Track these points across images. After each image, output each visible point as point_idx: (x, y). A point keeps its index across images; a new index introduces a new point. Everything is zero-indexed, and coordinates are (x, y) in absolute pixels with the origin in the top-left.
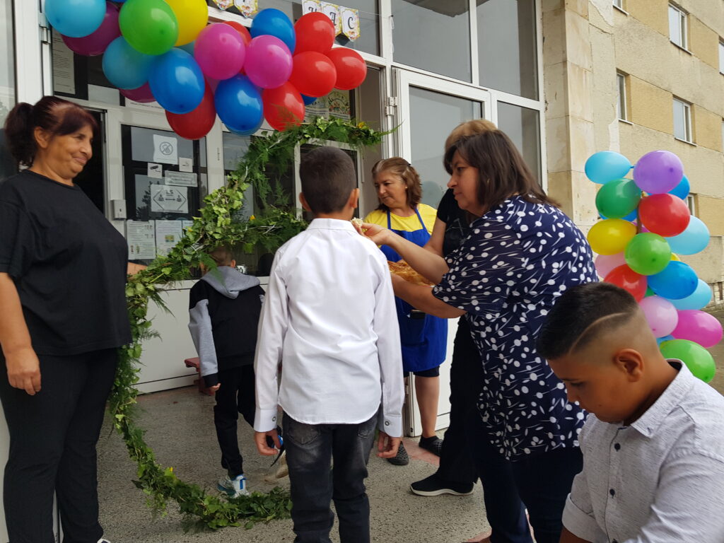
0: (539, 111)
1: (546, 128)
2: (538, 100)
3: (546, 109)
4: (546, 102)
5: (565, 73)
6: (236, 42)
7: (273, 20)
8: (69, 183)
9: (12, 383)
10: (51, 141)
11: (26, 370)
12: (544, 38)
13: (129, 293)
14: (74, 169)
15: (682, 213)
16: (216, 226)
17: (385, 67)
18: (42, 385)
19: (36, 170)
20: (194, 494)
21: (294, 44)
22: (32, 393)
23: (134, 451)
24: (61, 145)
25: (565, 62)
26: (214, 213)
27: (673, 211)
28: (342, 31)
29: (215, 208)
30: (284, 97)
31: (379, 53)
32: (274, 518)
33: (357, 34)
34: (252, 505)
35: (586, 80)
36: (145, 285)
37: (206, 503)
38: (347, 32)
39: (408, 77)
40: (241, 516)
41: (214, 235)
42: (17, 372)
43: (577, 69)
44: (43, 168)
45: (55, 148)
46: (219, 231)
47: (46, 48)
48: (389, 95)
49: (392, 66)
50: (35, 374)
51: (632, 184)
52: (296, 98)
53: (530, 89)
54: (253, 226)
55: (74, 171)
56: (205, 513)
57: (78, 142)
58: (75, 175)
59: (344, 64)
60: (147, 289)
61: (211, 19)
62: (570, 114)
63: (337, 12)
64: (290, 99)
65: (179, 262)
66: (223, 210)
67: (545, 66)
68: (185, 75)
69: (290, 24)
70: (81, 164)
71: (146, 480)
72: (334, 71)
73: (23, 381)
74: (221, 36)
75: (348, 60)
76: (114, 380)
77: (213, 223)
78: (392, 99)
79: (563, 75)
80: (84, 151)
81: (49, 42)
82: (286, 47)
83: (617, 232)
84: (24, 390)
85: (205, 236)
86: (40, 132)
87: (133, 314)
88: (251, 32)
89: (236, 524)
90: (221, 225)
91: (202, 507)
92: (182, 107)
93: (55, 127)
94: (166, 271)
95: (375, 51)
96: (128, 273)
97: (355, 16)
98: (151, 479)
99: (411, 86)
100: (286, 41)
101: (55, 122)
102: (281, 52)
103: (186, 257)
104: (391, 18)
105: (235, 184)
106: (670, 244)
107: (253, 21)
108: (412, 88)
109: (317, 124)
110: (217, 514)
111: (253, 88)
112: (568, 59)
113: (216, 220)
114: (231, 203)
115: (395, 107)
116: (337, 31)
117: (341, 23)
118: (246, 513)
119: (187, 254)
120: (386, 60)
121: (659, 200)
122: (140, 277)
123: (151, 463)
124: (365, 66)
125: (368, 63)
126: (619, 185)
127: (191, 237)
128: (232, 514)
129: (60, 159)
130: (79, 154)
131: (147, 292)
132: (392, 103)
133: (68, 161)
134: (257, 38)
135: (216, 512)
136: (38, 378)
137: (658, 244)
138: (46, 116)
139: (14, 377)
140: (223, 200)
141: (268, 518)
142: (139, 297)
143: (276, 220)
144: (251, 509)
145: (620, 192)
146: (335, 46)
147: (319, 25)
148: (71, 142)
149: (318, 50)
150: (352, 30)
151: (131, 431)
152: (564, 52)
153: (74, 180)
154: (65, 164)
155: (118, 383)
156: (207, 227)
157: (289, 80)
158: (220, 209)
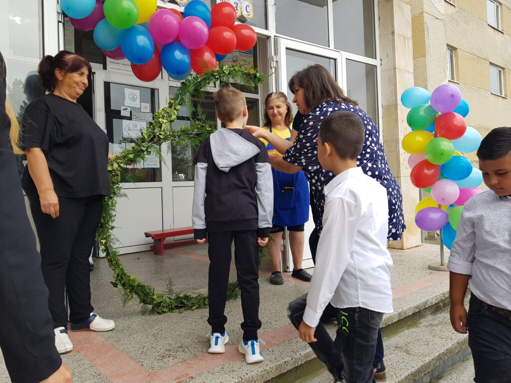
0: (376, 66)
1: (381, 77)
2: (376, 59)
3: (381, 64)
4: (381, 60)
5: (393, 40)
6: (173, 20)
7: (197, 7)
8: (75, 101)
9: (43, 210)
10: (65, 76)
11: (51, 202)
12: (379, 18)
13: (110, 168)
14: (78, 92)
15: (461, 124)
16: (161, 130)
17: (270, 37)
18: (60, 212)
19: (56, 93)
20: (148, 291)
21: (210, 22)
22: (54, 216)
23: (112, 263)
24: (70, 78)
25: (393, 33)
26: (160, 123)
27: (455, 123)
28: (242, 14)
29: (160, 120)
30: (204, 55)
31: (267, 28)
32: (197, 308)
33: (252, 15)
34: (183, 301)
35: (408, 45)
36: (118, 164)
37: (155, 297)
38: (245, 14)
39: (285, 42)
40: (177, 307)
41: (160, 136)
42: (46, 203)
43: (402, 38)
44: (60, 92)
45: (67, 80)
46: (163, 133)
47: (61, 25)
48: (273, 54)
49: (275, 36)
50: (56, 205)
51: (430, 107)
52: (211, 54)
53: (370, 51)
54: (184, 131)
55: (78, 94)
56: (155, 302)
57: (80, 77)
58: (78, 96)
59: (242, 33)
60: (120, 166)
61: (159, 7)
62: (397, 67)
63: (238, 2)
64: (208, 56)
65: (139, 151)
66: (165, 121)
67: (380, 36)
68: (143, 41)
69: (208, 10)
70: (83, 90)
71: (120, 280)
72: (235, 38)
73: (49, 209)
74: (164, 17)
75: (245, 32)
76: (100, 219)
77: (159, 129)
78: (275, 57)
79: (392, 41)
80: (84, 82)
81: (63, 21)
82: (205, 24)
83: (421, 138)
84: (50, 215)
85: (154, 136)
86: (58, 71)
87: (112, 180)
88: (183, 15)
89: (174, 311)
90: (164, 130)
91: (153, 299)
92: (140, 60)
93: (67, 68)
94: (131, 156)
95: (264, 27)
96: (109, 157)
97: (250, 5)
98: (122, 280)
99: (287, 48)
100: (205, 20)
101: (67, 65)
102: (201, 26)
103: (142, 148)
104: (274, 6)
105: (172, 105)
106: (453, 144)
107: (185, 8)
108: (288, 50)
109: (223, 70)
110: (162, 304)
111: (184, 49)
112: (395, 31)
113: (161, 127)
114: (170, 116)
115: (277, 62)
116: (238, 14)
117: (241, 9)
118: (180, 305)
119: (143, 146)
120: (271, 32)
121: (447, 116)
122: (115, 159)
123: (122, 269)
124: (255, 36)
125: (258, 34)
126: (421, 109)
127: (146, 137)
128: (171, 305)
129: (70, 86)
130: (81, 84)
131: (119, 168)
132: (275, 60)
133: (74, 88)
134: (187, 18)
135: (161, 302)
136: (58, 207)
137: (446, 144)
138: (62, 62)
139: (44, 206)
140: (165, 115)
141: (193, 308)
142: (115, 171)
143: (198, 128)
144: (183, 303)
145: (422, 113)
146: (237, 23)
147: (226, 10)
148: (76, 77)
149: (225, 25)
150: (248, 14)
151: (110, 251)
152: (393, 26)
153: (78, 100)
154: (73, 89)
155: (102, 221)
156: (156, 131)
157: (206, 44)
158: (163, 120)
